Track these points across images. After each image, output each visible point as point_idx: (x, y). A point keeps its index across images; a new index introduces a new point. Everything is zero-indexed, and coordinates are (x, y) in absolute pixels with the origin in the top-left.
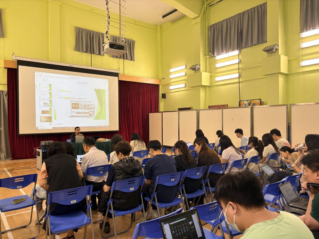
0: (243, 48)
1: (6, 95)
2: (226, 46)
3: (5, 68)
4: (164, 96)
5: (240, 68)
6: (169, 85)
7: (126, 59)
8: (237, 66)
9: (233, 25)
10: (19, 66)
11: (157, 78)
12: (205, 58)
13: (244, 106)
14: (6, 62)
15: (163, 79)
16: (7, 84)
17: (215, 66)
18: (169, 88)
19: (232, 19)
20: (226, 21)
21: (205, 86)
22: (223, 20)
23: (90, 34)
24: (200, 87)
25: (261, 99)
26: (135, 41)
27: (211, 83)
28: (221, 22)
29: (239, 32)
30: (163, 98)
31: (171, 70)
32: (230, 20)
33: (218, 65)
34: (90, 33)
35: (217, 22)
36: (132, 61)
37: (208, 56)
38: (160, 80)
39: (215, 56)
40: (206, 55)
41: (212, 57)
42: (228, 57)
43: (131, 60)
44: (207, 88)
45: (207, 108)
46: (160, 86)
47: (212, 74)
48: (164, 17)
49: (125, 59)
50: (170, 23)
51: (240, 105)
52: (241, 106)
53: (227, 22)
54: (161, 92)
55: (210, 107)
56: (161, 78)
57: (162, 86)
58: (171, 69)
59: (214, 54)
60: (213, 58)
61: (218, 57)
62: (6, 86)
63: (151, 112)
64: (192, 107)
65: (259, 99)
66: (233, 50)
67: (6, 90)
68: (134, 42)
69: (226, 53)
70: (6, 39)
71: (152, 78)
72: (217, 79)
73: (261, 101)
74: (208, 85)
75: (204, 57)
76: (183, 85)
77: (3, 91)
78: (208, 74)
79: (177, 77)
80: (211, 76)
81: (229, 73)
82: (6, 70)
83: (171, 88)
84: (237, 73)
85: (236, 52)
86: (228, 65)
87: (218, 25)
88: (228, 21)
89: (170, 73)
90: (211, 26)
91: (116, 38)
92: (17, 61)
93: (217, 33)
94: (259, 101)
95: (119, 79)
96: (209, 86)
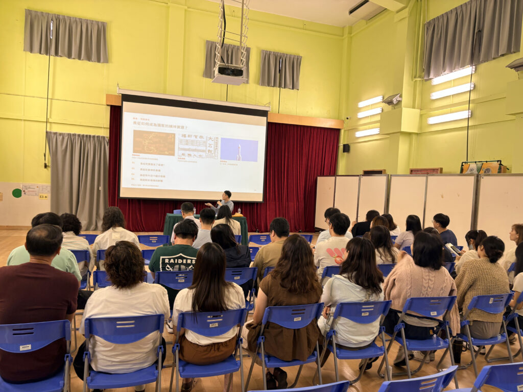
0: (482, 62)
1: (107, 143)
2: (452, 60)
3: (108, 105)
4: (347, 148)
5: (473, 100)
6: (355, 129)
7: (285, 87)
8: (466, 98)
9: (466, 17)
10: (124, 102)
11: (338, 118)
12: (413, 82)
13: (469, 172)
14: (108, 96)
15: (347, 118)
16: (109, 127)
17: (430, 96)
18: (355, 134)
19: (466, 7)
20: (455, 12)
21: (410, 134)
22: (450, 10)
23: (227, 51)
24: (399, 134)
25: (501, 161)
26: (302, 57)
27: (420, 127)
28: (447, 13)
29: (476, 31)
30: (344, 152)
31: (361, 105)
32: (462, 10)
33: (435, 95)
34: (228, 49)
35: (439, 14)
36: (295, 90)
37: (419, 79)
38: (343, 121)
39: (431, 79)
40: (415, 77)
41: (426, 80)
42: (454, 80)
43: (293, 88)
44: (414, 137)
45: (408, 172)
46: (342, 132)
47: (424, 112)
48: (351, 12)
49: (283, 86)
50: (364, 22)
51: (462, 170)
52: (464, 173)
53: (457, 13)
54: (342, 141)
55: (413, 172)
56: (344, 118)
57: (345, 131)
58: (361, 101)
59: (429, 75)
60: (428, 82)
61: (436, 81)
62: (108, 130)
63: (323, 175)
64: (385, 170)
65: (498, 161)
66: (463, 66)
67: (108, 135)
68: (301, 59)
69: (451, 72)
70: (110, 64)
71: (329, 118)
72: (432, 120)
73: (501, 164)
74: (415, 131)
75: (412, 80)
76: (377, 131)
77: (104, 138)
78: (417, 112)
79: (369, 116)
80: (421, 116)
81: (453, 109)
82: (109, 108)
83: (358, 134)
84: (466, 110)
85: (468, 70)
86: (453, 95)
87: (441, 20)
88: (459, 12)
89: (359, 110)
90: (429, 23)
91: (270, 54)
92: (121, 95)
93: (437, 34)
94: (496, 164)
95: (269, 121)
96: (417, 134)
